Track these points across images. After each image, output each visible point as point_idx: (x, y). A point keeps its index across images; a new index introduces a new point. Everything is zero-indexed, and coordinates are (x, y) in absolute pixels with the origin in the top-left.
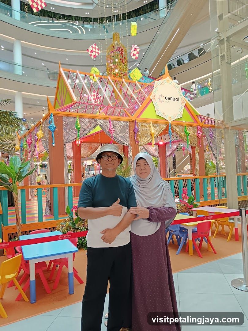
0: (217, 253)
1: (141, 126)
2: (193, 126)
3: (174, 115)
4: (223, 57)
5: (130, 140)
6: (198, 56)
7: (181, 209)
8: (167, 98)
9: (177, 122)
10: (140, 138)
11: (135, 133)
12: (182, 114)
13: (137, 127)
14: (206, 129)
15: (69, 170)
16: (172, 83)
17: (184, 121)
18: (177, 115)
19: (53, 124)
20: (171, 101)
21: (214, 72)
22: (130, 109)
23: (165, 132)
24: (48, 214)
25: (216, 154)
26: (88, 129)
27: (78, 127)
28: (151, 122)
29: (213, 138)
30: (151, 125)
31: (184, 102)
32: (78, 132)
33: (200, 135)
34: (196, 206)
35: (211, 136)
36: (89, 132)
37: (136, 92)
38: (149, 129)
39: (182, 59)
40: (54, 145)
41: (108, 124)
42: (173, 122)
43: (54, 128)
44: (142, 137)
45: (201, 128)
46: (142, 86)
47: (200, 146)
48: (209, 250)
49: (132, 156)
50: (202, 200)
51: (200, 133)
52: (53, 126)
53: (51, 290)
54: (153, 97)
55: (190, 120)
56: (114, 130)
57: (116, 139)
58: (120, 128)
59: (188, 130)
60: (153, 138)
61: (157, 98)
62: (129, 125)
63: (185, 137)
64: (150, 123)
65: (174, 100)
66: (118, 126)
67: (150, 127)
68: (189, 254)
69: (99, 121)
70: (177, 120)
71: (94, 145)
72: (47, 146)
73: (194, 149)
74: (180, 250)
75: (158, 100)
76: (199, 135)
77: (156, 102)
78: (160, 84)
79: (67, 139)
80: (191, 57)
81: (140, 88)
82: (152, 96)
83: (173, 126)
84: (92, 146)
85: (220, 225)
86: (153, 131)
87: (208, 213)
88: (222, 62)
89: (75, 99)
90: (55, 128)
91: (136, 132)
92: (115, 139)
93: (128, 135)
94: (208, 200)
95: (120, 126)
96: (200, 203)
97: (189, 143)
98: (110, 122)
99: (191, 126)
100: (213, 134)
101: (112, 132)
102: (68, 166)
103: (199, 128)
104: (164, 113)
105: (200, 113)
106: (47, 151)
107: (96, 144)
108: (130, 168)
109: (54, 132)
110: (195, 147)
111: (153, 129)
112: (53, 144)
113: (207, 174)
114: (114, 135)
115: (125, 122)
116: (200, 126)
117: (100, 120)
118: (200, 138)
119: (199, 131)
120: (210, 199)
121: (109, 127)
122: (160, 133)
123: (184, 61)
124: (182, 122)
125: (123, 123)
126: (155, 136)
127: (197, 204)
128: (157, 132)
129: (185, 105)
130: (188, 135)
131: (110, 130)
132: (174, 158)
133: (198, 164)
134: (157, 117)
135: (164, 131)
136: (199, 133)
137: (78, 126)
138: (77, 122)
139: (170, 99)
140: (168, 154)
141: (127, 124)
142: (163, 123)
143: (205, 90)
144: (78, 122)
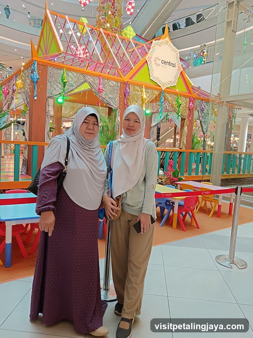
0: (200, 228)
1: (132, 89)
2: (185, 96)
3: (168, 82)
4: (229, 23)
5: (119, 103)
6: (196, 23)
7: (165, 181)
8: (163, 62)
9: (170, 90)
10: (130, 102)
11: (125, 96)
12: (176, 83)
13: (128, 90)
14: (198, 102)
15: (51, 128)
16: (171, 46)
17: (178, 90)
18: (172, 83)
19: (36, 73)
20: (167, 66)
21: (217, 40)
22: (122, 69)
23: (157, 99)
24: (24, 173)
25: (204, 130)
26: (75, 85)
27: (65, 81)
28: (144, 86)
29: (204, 112)
30: (144, 90)
31: (180, 69)
32: (64, 87)
33: (192, 107)
34: (180, 180)
35: (202, 110)
36: (75, 88)
37: (130, 51)
38: (141, 93)
39: (178, 23)
40: (36, 98)
41: (97, 81)
42: (167, 89)
43: (36, 78)
44: (133, 102)
45: (194, 99)
46: (136, 45)
47: (190, 119)
48: (192, 225)
49: (119, 121)
50: (186, 175)
51: (192, 105)
52: (36, 76)
53: (28, 254)
54: (149, 59)
55: (184, 90)
56: (103, 89)
57: (105, 100)
58: (110, 88)
59: (181, 100)
60: (144, 104)
61: (153, 60)
62: (120, 86)
63: (176, 108)
64: (143, 88)
65: (170, 65)
66: (109, 86)
67: (142, 91)
68: (172, 227)
69: (88, 77)
70: (170, 88)
71: (77, 106)
72: (27, 98)
73: (183, 121)
74: (164, 223)
75: (153, 63)
76: (190, 107)
77: (152, 65)
78: (157, 45)
79: (51, 93)
80: (189, 22)
81: (134, 47)
82: (148, 56)
83: (166, 94)
84: (74, 106)
85: (204, 201)
86: (145, 97)
87: (193, 188)
88: (227, 29)
89: (62, 49)
90: (38, 79)
91: (126, 94)
92: (103, 99)
93: (118, 98)
94: (192, 175)
95: (110, 86)
96: (184, 177)
97: (180, 114)
98: (100, 80)
99: (184, 96)
100: (205, 108)
101: (101, 92)
102: (50, 124)
103: (192, 100)
104: (158, 78)
105: (193, 84)
106: (27, 104)
107: (79, 104)
108: (116, 134)
109: (37, 82)
110: (185, 119)
111: (144, 94)
112: (35, 96)
113: (193, 148)
114: (103, 95)
115: (116, 82)
116: (193, 98)
117: (90, 77)
118: (191, 110)
119: (191, 103)
120: (193, 174)
121: (98, 85)
122: (151, 99)
123: (180, 26)
124: (176, 90)
125: (114, 83)
126: (146, 102)
127: (182, 178)
128: (148, 98)
129: (181, 72)
130: (180, 105)
131: (99, 89)
132: (159, 129)
133: (186, 137)
134: (150, 82)
135: (156, 97)
136: (190, 104)
137: (64, 79)
138: (63, 75)
139: (166, 64)
140: (153, 124)
141: (118, 85)
142: (157, 89)
143: (199, 60)
144: (65, 75)
